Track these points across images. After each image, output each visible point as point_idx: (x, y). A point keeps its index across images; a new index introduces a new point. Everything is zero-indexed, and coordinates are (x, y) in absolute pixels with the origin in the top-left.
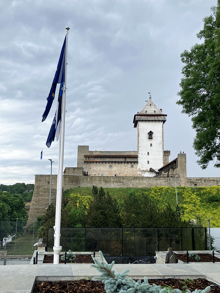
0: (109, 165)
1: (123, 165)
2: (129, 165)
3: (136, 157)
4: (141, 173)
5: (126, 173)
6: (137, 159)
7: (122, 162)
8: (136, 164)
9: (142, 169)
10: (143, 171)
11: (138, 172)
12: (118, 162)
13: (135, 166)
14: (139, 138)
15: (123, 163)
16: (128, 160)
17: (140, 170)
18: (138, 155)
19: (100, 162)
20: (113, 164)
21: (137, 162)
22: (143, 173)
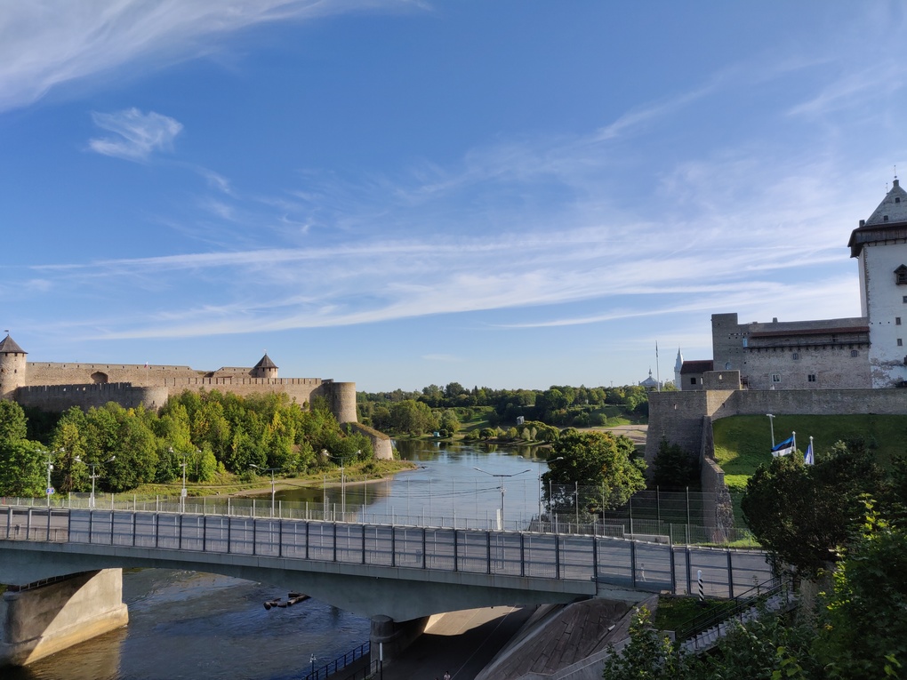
0: (791, 353)
1: (828, 352)
2: (846, 352)
3: (866, 331)
4: (879, 368)
5: (838, 371)
6: (868, 337)
7: (824, 346)
8: (864, 347)
9: (882, 360)
10: (887, 363)
11: (872, 367)
12: (816, 347)
13: (861, 353)
14: (869, 284)
15: (829, 348)
16: (841, 339)
17: (875, 362)
18: (870, 325)
19: (767, 348)
20: (803, 350)
21: (868, 344)
22: (885, 369)
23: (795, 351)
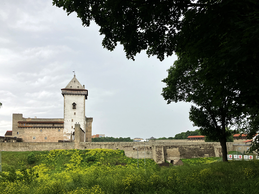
0: (40, 129)
1: (51, 129)
2: (57, 129)
3: (62, 123)
4: (66, 135)
5: (54, 136)
6: (63, 125)
7: (50, 127)
8: (62, 128)
9: (67, 133)
11: (64, 135)
12: (48, 127)
13: (61, 130)
14: (65, 108)
16: (56, 125)
17: (65, 133)
18: (64, 121)
19: (32, 127)
20: (44, 128)
23: (41, 128)
